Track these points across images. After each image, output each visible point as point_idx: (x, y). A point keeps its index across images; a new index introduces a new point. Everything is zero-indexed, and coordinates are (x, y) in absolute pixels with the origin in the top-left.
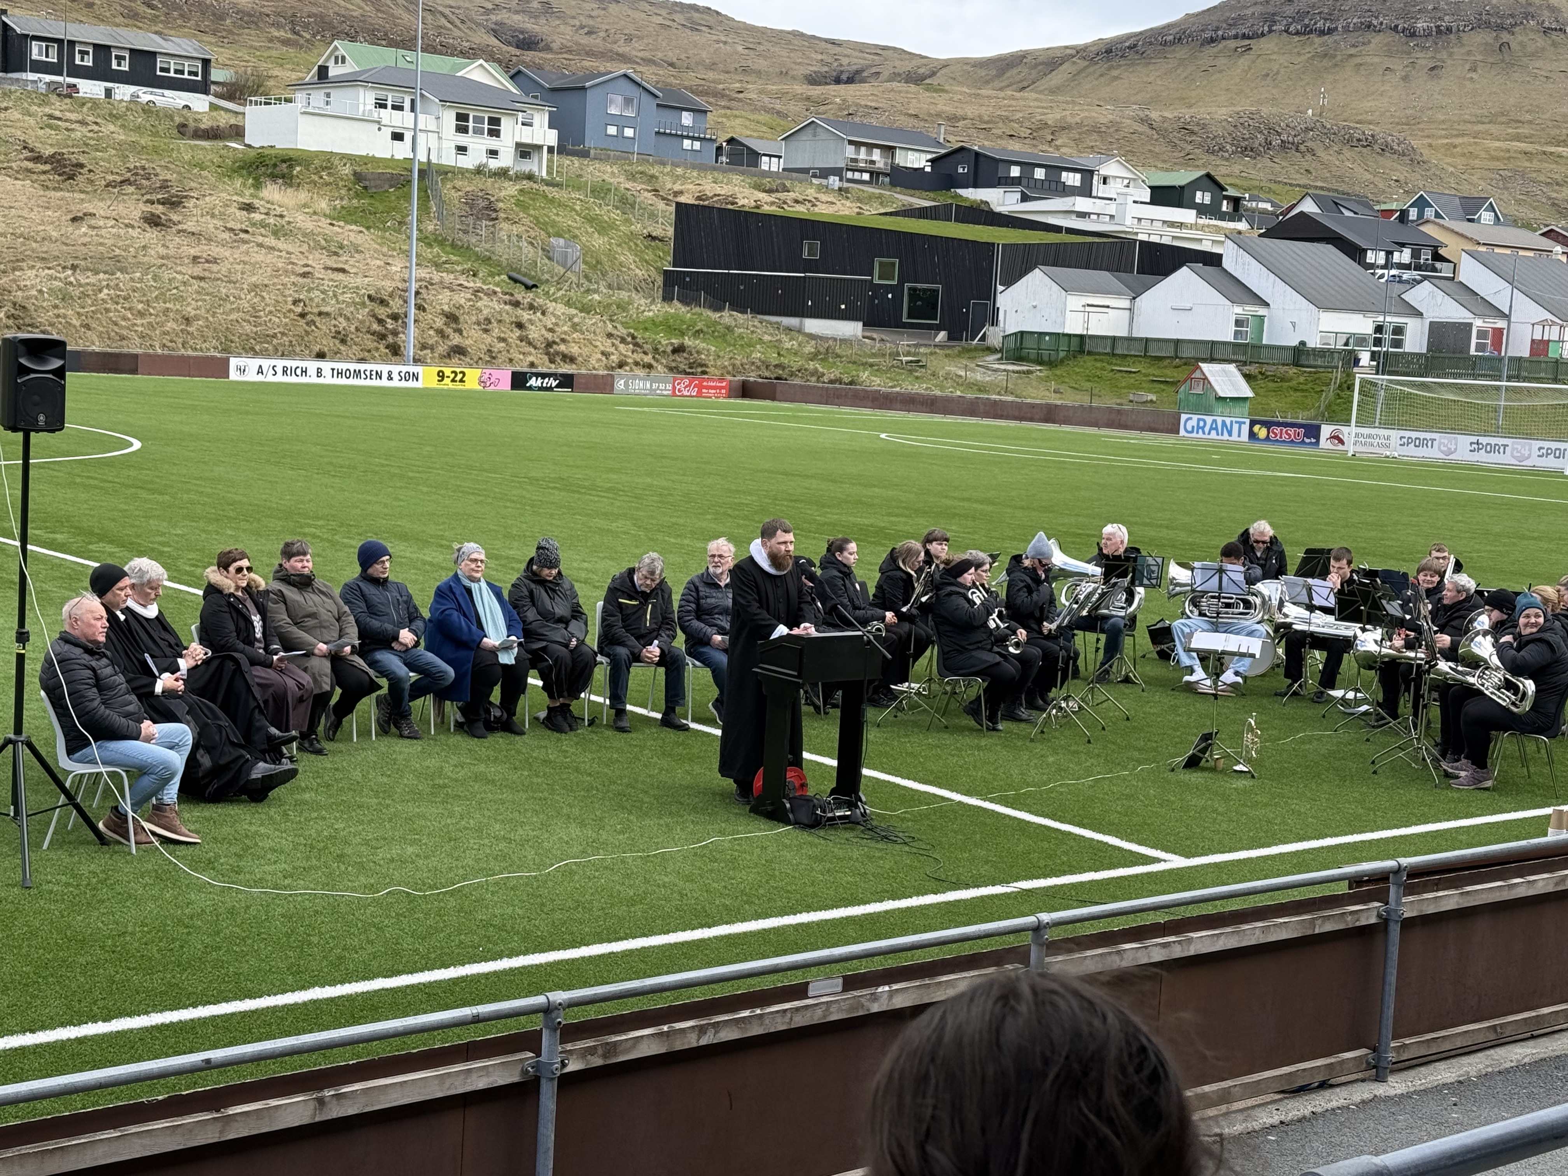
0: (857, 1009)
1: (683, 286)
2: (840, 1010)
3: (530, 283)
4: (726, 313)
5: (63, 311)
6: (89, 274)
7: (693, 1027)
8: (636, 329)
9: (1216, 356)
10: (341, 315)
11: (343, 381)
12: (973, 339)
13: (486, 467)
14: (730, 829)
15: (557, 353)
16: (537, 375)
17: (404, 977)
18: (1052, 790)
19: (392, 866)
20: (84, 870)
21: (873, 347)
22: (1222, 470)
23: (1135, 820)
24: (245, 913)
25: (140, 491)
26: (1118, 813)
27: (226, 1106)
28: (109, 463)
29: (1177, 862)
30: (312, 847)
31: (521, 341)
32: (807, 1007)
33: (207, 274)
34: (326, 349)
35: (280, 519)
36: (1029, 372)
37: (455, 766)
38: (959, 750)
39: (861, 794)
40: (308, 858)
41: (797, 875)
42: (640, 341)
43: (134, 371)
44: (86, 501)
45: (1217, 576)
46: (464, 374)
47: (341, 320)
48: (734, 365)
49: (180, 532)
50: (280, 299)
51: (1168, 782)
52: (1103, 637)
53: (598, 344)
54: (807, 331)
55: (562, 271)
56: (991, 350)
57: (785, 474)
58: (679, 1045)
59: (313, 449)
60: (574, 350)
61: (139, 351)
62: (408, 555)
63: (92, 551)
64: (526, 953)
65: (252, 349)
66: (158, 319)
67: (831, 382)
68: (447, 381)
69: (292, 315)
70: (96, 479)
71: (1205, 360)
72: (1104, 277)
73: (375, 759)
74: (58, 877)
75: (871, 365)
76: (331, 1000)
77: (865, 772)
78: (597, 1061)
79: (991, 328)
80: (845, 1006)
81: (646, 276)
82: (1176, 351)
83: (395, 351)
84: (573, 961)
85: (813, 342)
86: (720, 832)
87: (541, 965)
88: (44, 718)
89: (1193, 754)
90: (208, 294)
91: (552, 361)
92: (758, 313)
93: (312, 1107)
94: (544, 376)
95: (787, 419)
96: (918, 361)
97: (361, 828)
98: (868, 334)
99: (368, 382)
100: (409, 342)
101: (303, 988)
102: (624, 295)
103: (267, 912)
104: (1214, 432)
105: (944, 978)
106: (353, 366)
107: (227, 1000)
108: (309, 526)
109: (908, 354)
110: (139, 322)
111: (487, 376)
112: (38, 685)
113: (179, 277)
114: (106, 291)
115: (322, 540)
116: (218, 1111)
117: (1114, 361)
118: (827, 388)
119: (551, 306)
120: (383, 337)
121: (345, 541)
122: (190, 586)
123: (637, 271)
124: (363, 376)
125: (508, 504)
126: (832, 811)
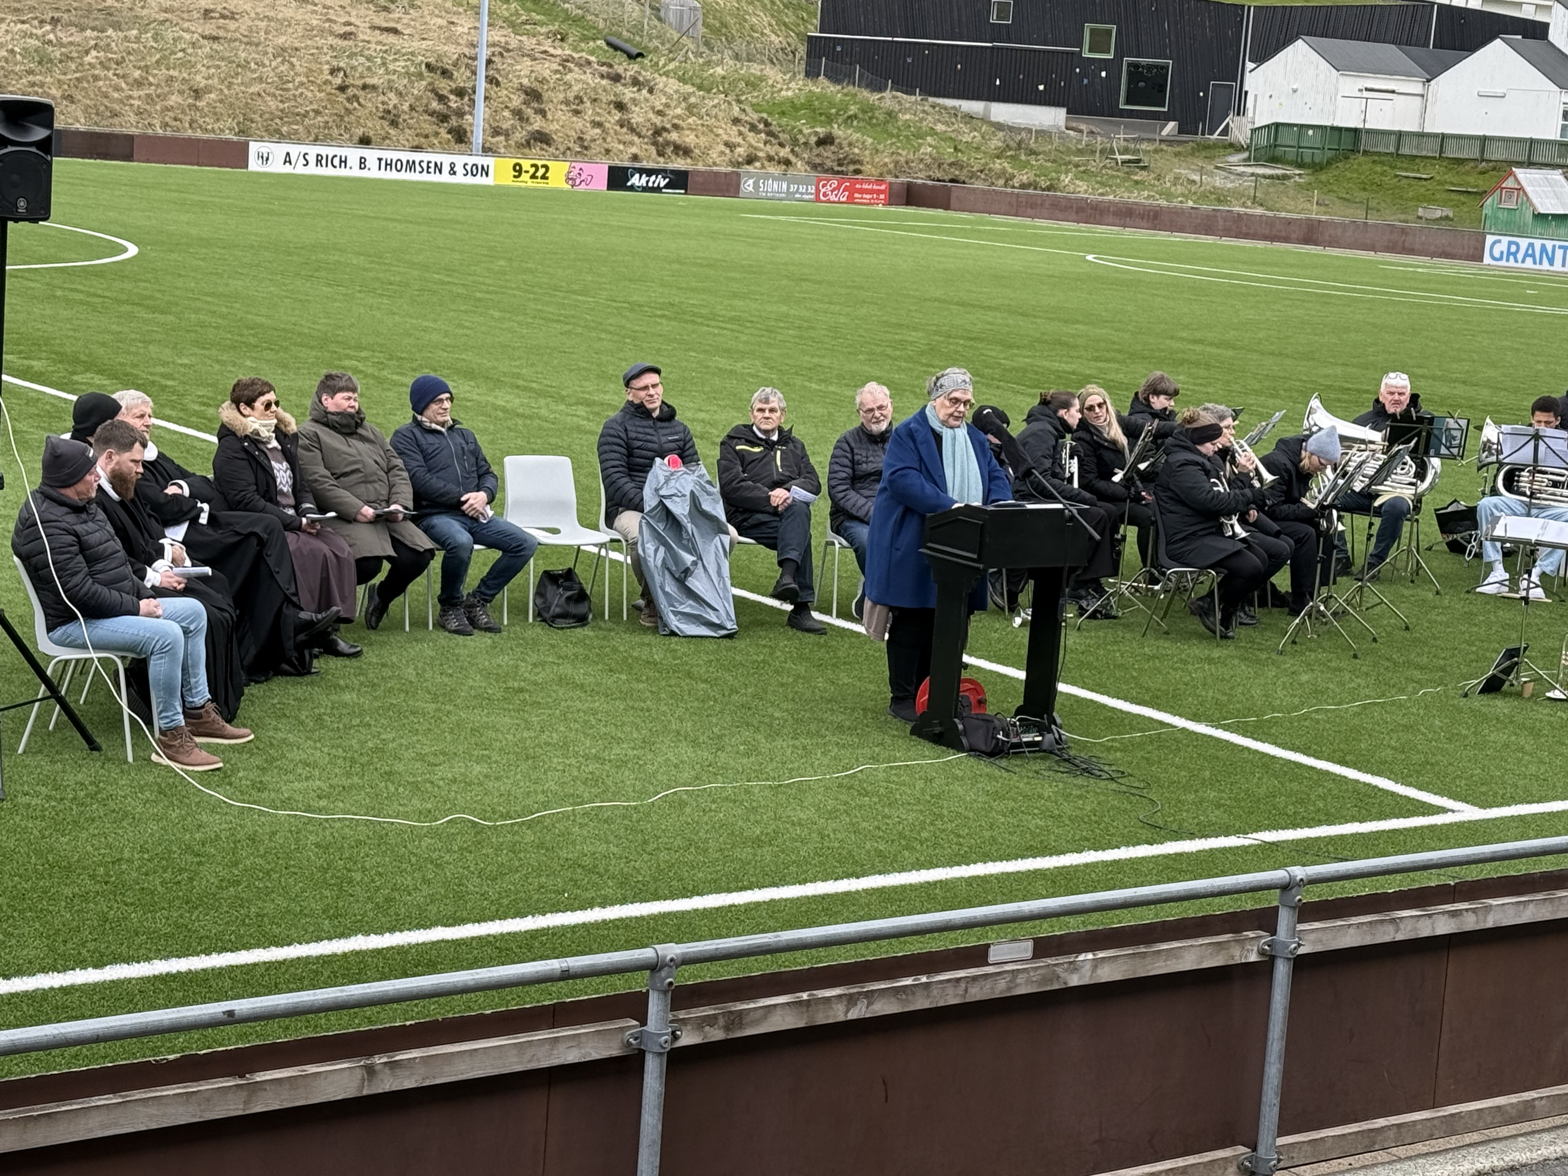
0: (1051, 980)
1: (833, 57)
2: (1029, 981)
3: (635, 51)
4: (887, 94)
5: (39, 78)
6: (73, 30)
7: (840, 996)
8: (770, 114)
9: (1535, 159)
10: (391, 89)
11: (392, 175)
12: (1212, 133)
13: (575, 287)
14: (885, 754)
15: (668, 143)
16: (642, 171)
17: (469, 926)
18: (1305, 717)
19: (454, 788)
20: (71, 779)
21: (1079, 141)
22: (1540, 309)
23: (1416, 758)
24: (270, 840)
25: (136, 309)
26: (1393, 748)
27: (252, 1071)
28: (99, 273)
29: (1468, 813)
30: (353, 761)
31: (622, 126)
32: (986, 976)
33: (222, 33)
34: (371, 133)
35: (312, 348)
36: (1285, 177)
37: (535, 665)
38: (1184, 662)
39: (1055, 714)
40: (348, 775)
41: (971, 815)
42: (775, 128)
43: (129, 157)
44: (69, 320)
45: (1532, 443)
46: (546, 167)
47: (392, 95)
48: (896, 163)
49: (186, 361)
50: (314, 67)
51: (1460, 711)
52: (1377, 521)
53: (720, 131)
54: (993, 119)
55: (676, 36)
56: (1236, 148)
57: (962, 304)
58: (821, 1019)
59: (355, 261)
60: (690, 139)
61: (133, 131)
62: (475, 397)
63: (77, 383)
64: (623, 901)
65: (278, 131)
66: (159, 91)
67: (1023, 186)
68: (525, 177)
69: (328, 88)
70: (82, 292)
71: (1520, 164)
72: (1390, 51)
73: (433, 654)
74: (38, 788)
75: (1077, 166)
76: (378, 952)
77: (1062, 687)
78: (717, 1034)
79: (1236, 118)
80: (1035, 976)
81: (785, 44)
82: (1482, 151)
83: (460, 136)
84: (683, 914)
85: (1001, 134)
86: (873, 758)
87: (642, 918)
88: (19, 590)
89: (1494, 677)
90: (223, 59)
91: (661, 154)
92: (930, 95)
93: (360, 1077)
94: (649, 172)
95: (965, 234)
96: (1139, 161)
97: (414, 738)
98: (1074, 125)
99: (425, 177)
100: (478, 126)
101: (342, 935)
102: (755, 69)
103: (297, 841)
104: (1529, 260)
105: (1164, 946)
106: (405, 156)
107: (247, 947)
108: (350, 358)
109: (1126, 151)
110: (135, 94)
111: (577, 171)
112: (11, 550)
113: (187, 36)
114: (94, 53)
115: (366, 376)
116: (242, 1076)
117: (1399, 164)
118: (1018, 194)
119: (661, 81)
120: (443, 118)
121: (395, 377)
122: (199, 429)
123: (773, 37)
124: (418, 169)
125: (603, 336)
126: (1017, 735)
